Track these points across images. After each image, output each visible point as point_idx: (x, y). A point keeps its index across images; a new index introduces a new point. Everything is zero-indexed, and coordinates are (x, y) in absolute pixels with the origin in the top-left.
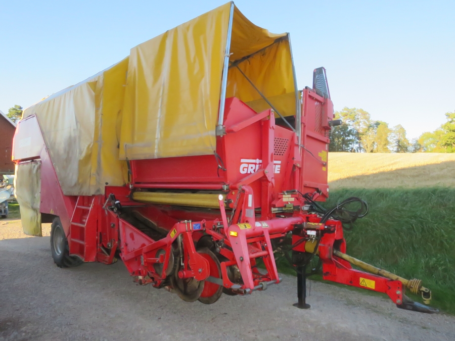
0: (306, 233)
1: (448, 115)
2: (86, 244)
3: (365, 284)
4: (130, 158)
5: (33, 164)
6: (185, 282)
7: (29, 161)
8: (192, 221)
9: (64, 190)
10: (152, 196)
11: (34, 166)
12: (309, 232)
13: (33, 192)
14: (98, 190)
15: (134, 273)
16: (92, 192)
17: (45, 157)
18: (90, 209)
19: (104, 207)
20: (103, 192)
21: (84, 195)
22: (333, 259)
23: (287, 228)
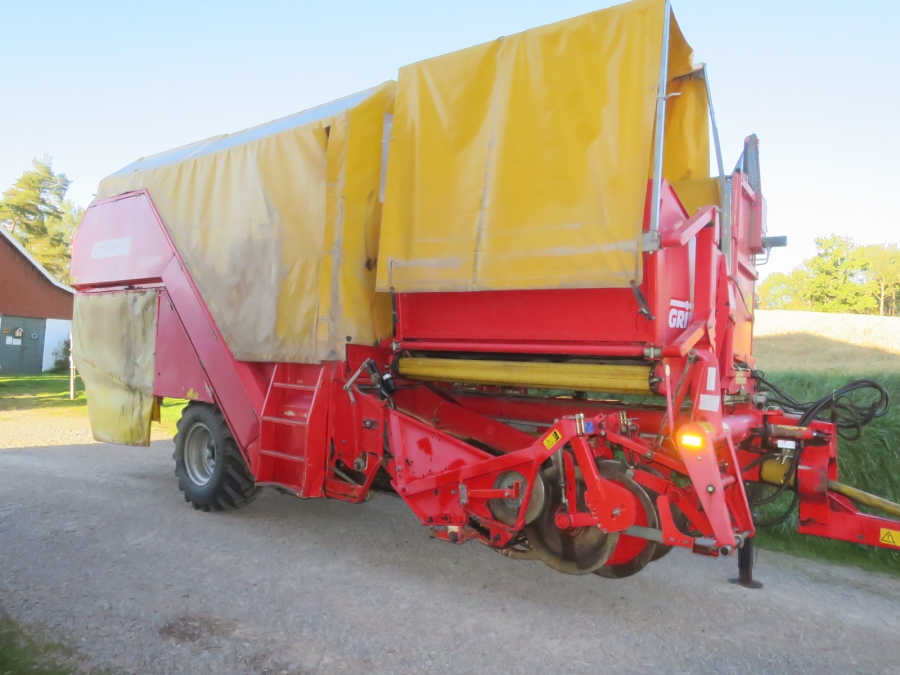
0: (776, 445)
1: (819, 243)
2: (309, 462)
3: (890, 539)
4: (400, 289)
5: (131, 295)
6: (567, 537)
7: (122, 288)
8: (586, 416)
9: (234, 349)
10: (449, 367)
11: (135, 300)
12: (781, 444)
13: (129, 352)
14: (333, 352)
15: (431, 520)
16: (320, 355)
17: (175, 280)
18: (316, 389)
19: (348, 385)
20: (342, 355)
21: (287, 360)
22: (827, 494)
23: (745, 435)
